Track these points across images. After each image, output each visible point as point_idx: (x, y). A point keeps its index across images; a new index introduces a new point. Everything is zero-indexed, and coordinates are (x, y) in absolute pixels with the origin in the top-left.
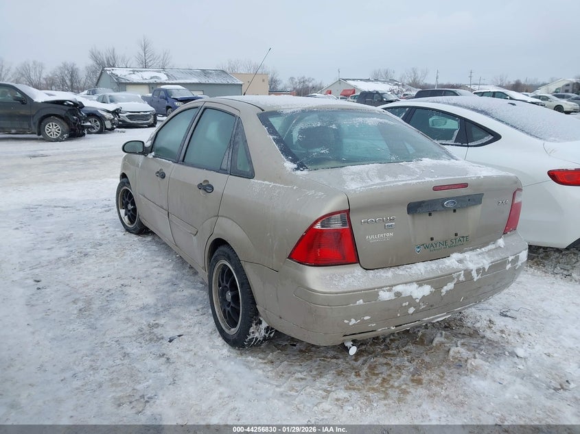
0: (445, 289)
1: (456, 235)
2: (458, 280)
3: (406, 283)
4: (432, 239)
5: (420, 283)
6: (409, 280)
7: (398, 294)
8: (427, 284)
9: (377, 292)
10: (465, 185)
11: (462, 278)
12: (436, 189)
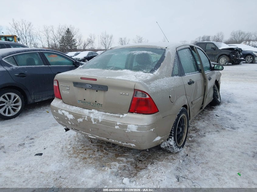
0: (78, 120)
1: (96, 102)
2: (84, 119)
3: (66, 111)
4: (85, 100)
5: (70, 113)
6: (67, 110)
7: (63, 114)
8: (72, 114)
9: (58, 110)
10: (96, 80)
11: (86, 119)
12: (82, 78)
